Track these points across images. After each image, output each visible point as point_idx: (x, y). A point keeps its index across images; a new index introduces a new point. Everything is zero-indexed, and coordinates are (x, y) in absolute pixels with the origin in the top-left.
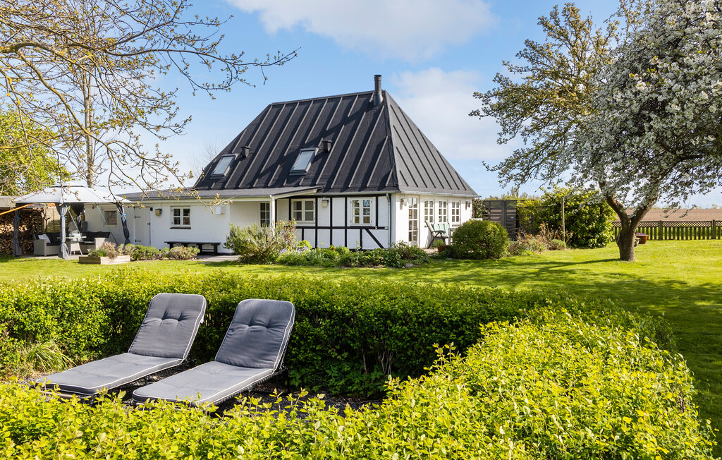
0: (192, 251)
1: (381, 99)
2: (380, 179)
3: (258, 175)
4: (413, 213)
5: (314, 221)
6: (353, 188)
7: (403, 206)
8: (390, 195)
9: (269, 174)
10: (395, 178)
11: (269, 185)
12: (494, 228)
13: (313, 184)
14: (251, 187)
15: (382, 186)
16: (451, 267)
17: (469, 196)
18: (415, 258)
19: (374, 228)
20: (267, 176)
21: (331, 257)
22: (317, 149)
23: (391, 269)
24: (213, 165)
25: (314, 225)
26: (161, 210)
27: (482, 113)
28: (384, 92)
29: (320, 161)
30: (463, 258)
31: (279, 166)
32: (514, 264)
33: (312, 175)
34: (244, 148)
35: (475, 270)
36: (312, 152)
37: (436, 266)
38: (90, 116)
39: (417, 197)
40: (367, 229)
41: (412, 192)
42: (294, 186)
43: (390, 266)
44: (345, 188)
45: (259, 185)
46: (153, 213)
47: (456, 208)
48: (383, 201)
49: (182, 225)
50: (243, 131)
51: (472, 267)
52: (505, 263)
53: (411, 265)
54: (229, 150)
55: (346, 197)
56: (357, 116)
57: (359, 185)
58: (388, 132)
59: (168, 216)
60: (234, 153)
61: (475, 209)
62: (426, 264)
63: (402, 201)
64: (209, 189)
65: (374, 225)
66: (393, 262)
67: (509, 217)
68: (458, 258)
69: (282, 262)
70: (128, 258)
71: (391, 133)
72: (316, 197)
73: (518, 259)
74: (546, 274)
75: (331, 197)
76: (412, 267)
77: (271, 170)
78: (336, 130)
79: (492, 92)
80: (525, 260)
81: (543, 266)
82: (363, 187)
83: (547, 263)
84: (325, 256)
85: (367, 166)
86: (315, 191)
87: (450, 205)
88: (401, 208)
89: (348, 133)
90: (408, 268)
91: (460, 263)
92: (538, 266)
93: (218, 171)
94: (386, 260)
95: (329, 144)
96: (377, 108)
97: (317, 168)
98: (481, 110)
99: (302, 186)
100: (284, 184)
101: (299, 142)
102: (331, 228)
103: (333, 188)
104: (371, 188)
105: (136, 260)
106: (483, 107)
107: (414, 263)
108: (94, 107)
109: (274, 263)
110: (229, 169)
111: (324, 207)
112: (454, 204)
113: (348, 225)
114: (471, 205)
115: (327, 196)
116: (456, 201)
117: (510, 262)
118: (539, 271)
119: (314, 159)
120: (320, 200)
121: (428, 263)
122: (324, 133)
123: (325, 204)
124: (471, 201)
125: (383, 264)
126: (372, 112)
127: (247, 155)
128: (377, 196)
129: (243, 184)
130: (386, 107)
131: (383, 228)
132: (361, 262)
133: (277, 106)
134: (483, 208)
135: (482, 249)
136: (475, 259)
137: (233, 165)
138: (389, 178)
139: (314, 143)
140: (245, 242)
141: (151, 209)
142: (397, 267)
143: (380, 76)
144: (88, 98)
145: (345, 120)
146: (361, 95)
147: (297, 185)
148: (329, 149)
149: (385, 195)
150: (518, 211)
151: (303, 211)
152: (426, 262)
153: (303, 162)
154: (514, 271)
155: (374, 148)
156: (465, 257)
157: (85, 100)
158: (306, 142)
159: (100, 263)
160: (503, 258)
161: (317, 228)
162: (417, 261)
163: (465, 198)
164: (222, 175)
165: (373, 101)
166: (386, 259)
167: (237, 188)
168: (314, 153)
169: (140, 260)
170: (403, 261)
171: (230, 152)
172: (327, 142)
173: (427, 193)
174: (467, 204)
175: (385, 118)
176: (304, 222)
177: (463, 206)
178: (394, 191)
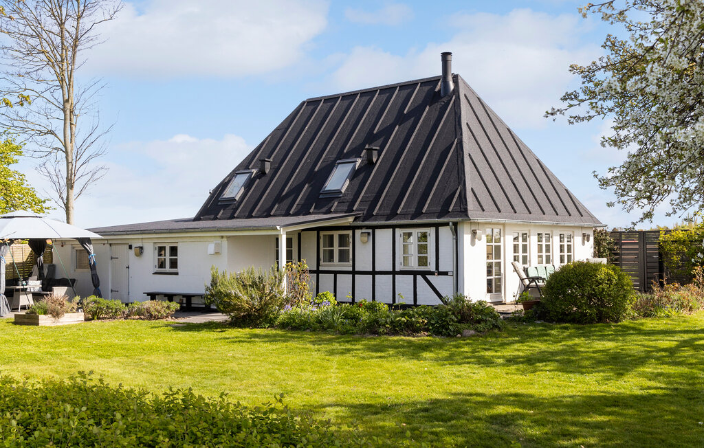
0: (168, 307)
1: (452, 86)
2: (442, 200)
3: (279, 199)
4: (494, 252)
5: (351, 263)
6: (404, 215)
7: (476, 240)
8: (455, 224)
9: (293, 197)
10: (463, 199)
11: (291, 212)
12: (608, 274)
13: (350, 210)
14: (268, 216)
15: (444, 212)
16: (535, 336)
17: (586, 225)
18: (479, 322)
19: (432, 273)
20: (290, 199)
21: (355, 318)
22: (359, 160)
23: (438, 339)
24: (224, 185)
25: (350, 269)
26: (141, 248)
27: (582, 96)
28: (455, 78)
29: (361, 176)
30: (560, 321)
31: (307, 186)
32: (640, 332)
33: (350, 198)
34: (263, 161)
35: (570, 343)
36: (352, 164)
37: (511, 334)
38: (71, 124)
39: (502, 227)
40: (424, 274)
41: (489, 220)
42: (325, 213)
43: (437, 332)
44: (393, 215)
45: (278, 212)
46: (132, 252)
47: (566, 243)
48: (445, 233)
49: (168, 268)
50: (267, 138)
51: (570, 337)
52: (625, 331)
53: (472, 332)
54: (245, 166)
55: (394, 227)
56: (417, 112)
57: (412, 210)
58: (459, 133)
59: (151, 256)
60: (252, 168)
61: (598, 243)
62: (496, 331)
63: (474, 233)
64: (215, 218)
65: (432, 268)
66: (443, 327)
67: (650, 256)
68: (551, 321)
69: (283, 326)
70: (80, 316)
71: (461, 134)
72: (353, 228)
73: (649, 324)
74: (687, 353)
75: (374, 228)
76: (473, 336)
77: (297, 190)
78: (387, 131)
79: (598, 63)
80: (659, 324)
81: (686, 337)
82: (418, 214)
83: (695, 332)
84: (346, 317)
85: (424, 183)
86: (351, 219)
87: (556, 239)
88: (473, 243)
89: (403, 137)
90: (464, 337)
91: (552, 329)
92: (678, 337)
93: (228, 194)
94: (433, 325)
95: (375, 154)
96: (445, 100)
97: (356, 188)
98: (580, 91)
99: (335, 212)
100: (311, 211)
101: (336, 152)
102: (374, 273)
103: (377, 215)
104: (428, 214)
105: (93, 319)
106: (583, 86)
107: (476, 330)
108: (76, 112)
109: (272, 326)
110: (243, 190)
111: (364, 243)
112: (561, 237)
113: (397, 269)
114: (592, 239)
115: (368, 227)
116: (566, 233)
117: (634, 329)
118: (678, 347)
119: (354, 175)
120: (358, 232)
121: (500, 329)
122: (370, 138)
123: (365, 239)
124: (591, 233)
125: (427, 330)
126: (438, 105)
127: (267, 171)
128: (437, 226)
129: (258, 211)
130: (458, 98)
131: (446, 273)
132: (394, 326)
133: (313, 103)
134: (610, 244)
135: (590, 307)
136: (579, 322)
137: (248, 185)
138: (455, 200)
139: (356, 152)
140: (228, 295)
141: (130, 247)
142: (449, 335)
143: (450, 54)
144: (67, 101)
145: (400, 118)
146: (425, 83)
147: (329, 212)
148: (374, 160)
149: (446, 224)
150: (661, 247)
151: (336, 249)
152: (497, 327)
153: (338, 180)
154: (634, 346)
155: (436, 157)
156: (563, 318)
157: (64, 103)
158: (345, 151)
159: (37, 324)
160: (625, 322)
161: (354, 273)
162: (481, 326)
163: (582, 227)
164: (233, 199)
165: (439, 91)
166: (433, 322)
167: (250, 216)
168: (355, 166)
169: (99, 318)
170: (459, 325)
171: (247, 168)
172: (372, 149)
173: (514, 221)
174: (585, 237)
175: (456, 113)
176: (336, 265)
177: (578, 240)
178: (460, 219)
